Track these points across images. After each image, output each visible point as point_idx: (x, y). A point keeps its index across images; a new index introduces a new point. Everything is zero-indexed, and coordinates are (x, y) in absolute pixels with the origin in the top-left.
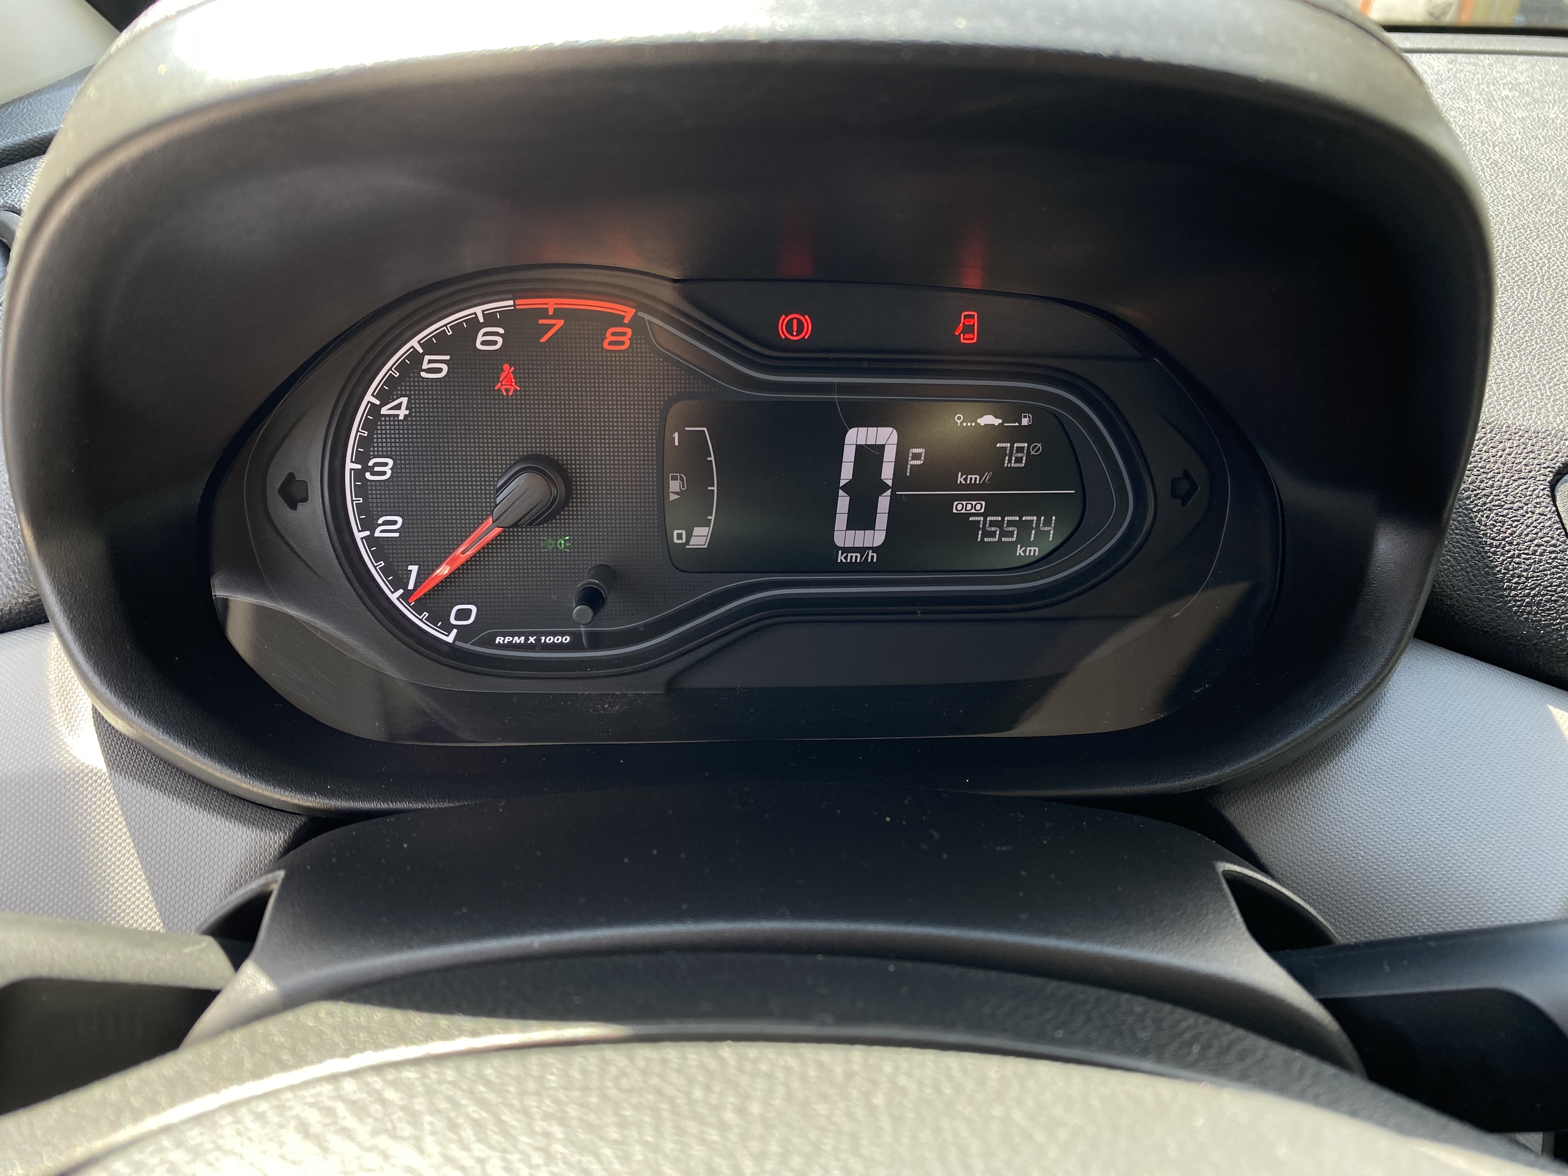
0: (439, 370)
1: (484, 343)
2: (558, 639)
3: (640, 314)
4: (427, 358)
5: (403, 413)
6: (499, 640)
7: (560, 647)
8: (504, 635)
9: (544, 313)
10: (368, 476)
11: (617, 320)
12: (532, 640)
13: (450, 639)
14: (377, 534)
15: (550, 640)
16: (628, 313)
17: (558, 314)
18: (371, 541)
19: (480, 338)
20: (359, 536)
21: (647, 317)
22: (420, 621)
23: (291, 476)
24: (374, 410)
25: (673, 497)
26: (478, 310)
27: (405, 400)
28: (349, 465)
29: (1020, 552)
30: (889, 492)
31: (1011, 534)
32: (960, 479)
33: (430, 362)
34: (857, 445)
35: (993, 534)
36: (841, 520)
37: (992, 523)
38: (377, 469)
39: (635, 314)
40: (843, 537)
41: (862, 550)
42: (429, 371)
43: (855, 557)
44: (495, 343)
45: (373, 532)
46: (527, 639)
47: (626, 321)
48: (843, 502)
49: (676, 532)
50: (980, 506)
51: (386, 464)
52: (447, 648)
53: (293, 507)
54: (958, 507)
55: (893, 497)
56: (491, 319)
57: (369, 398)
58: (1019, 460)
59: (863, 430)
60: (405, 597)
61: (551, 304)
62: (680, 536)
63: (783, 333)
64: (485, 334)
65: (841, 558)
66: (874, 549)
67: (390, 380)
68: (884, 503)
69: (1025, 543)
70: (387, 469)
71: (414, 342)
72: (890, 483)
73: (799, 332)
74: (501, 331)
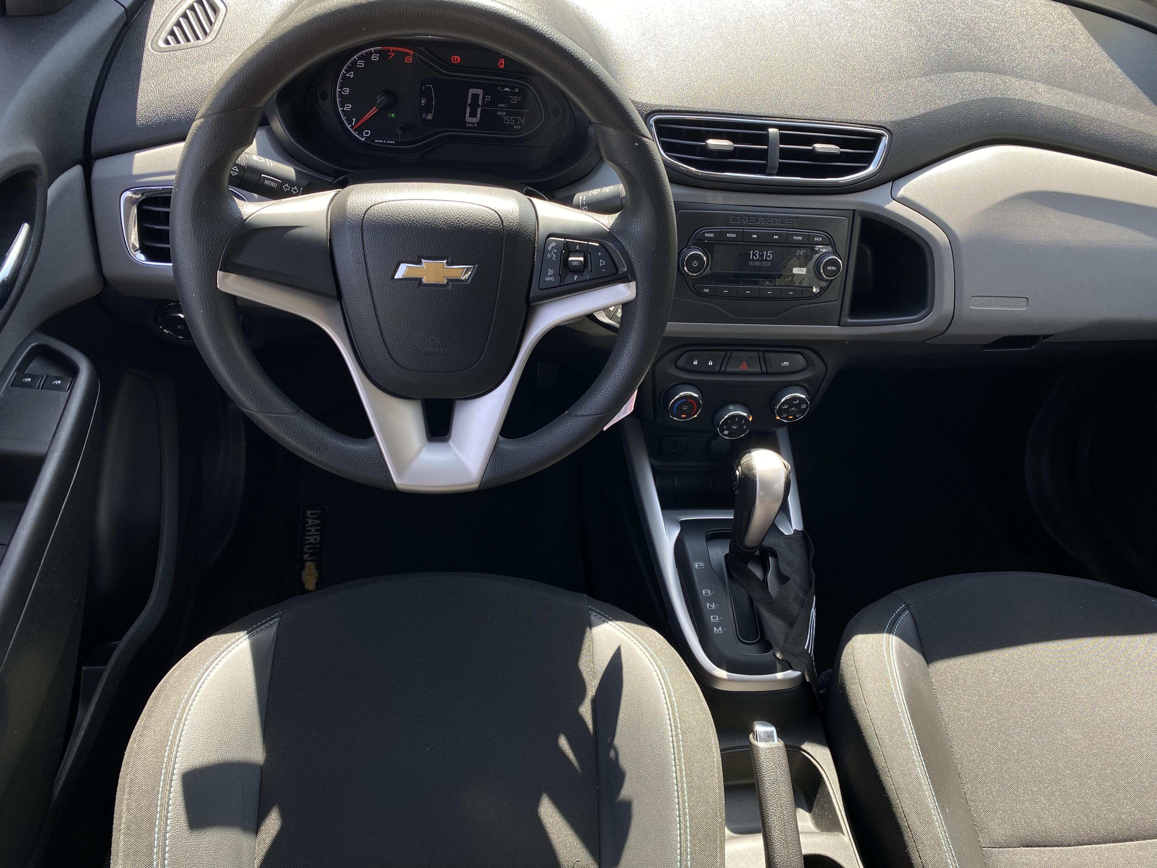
0: (362, 65)
1: (373, 58)
2: (392, 142)
3: (415, 53)
4: (359, 61)
5: (352, 76)
6: (376, 141)
7: (392, 144)
8: (377, 140)
9: (389, 51)
10: (342, 92)
11: (409, 54)
12: (385, 142)
13: (363, 140)
14: (345, 109)
15: (389, 142)
16: (412, 53)
17: (393, 51)
18: (343, 111)
19: (373, 57)
20: (340, 109)
21: (417, 54)
22: (355, 134)
23: (323, 91)
24: (344, 74)
25: (422, 104)
26: (372, 49)
27: (353, 73)
28: (338, 89)
29: (515, 127)
30: (480, 107)
31: (513, 122)
32: (499, 105)
33: (359, 62)
34: (472, 94)
35: (508, 122)
36: (468, 114)
37: (508, 118)
38: (345, 91)
39: (413, 53)
40: (468, 119)
41: (473, 123)
42: (359, 65)
43: (471, 125)
44: (377, 58)
45: (344, 108)
46: (383, 141)
47: (411, 55)
48: (468, 109)
49: (423, 114)
50: (505, 113)
51: (347, 90)
52: (362, 142)
53: (324, 100)
54: (499, 113)
55: (481, 109)
56: (375, 52)
57: (343, 71)
58: (515, 101)
59: (474, 89)
60: (352, 127)
61: (392, 49)
62: (424, 116)
63: (453, 61)
64: (374, 56)
65: (467, 125)
66: (476, 123)
67: (349, 67)
68: (479, 110)
69: (517, 125)
70: (348, 91)
71: (355, 57)
72: (481, 105)
73: (457, 61)
74: (378, 55)
